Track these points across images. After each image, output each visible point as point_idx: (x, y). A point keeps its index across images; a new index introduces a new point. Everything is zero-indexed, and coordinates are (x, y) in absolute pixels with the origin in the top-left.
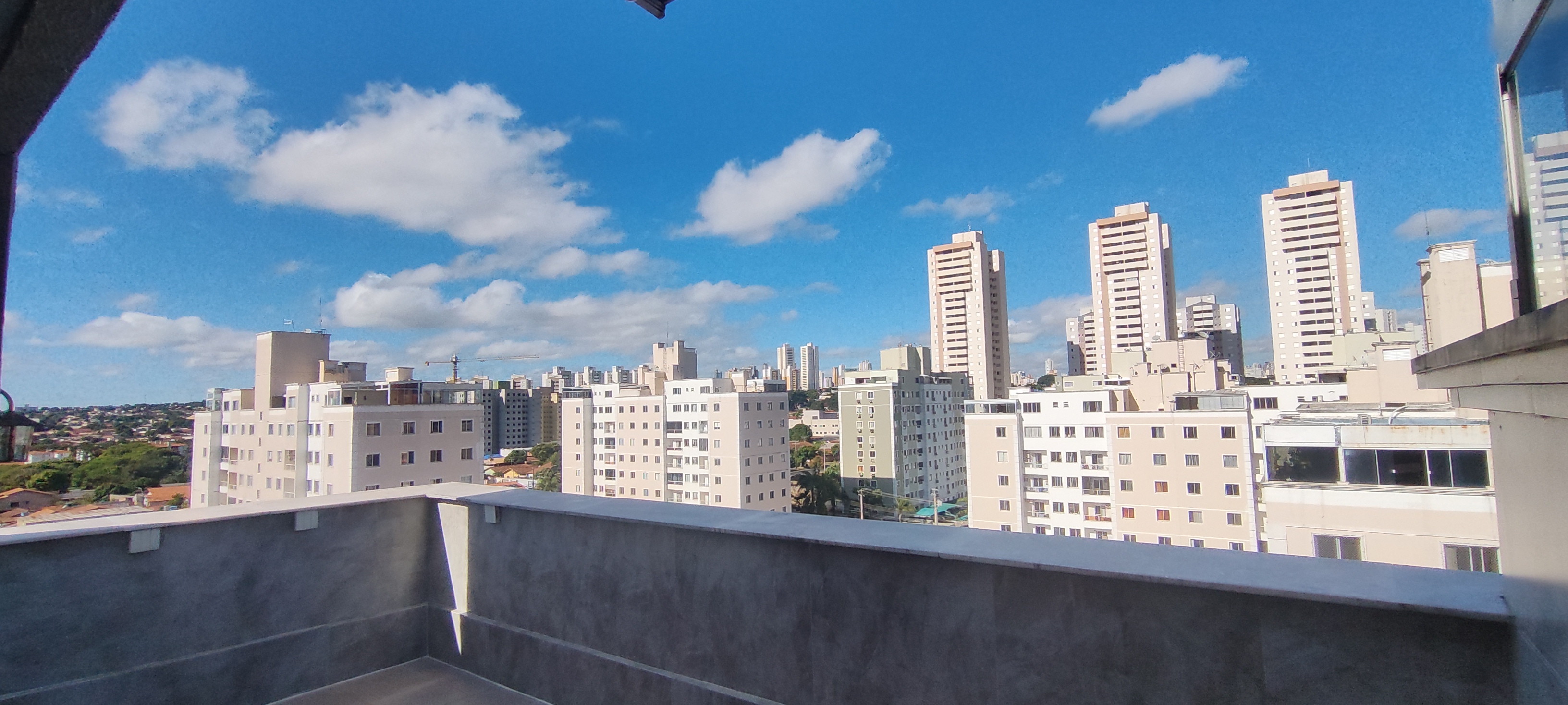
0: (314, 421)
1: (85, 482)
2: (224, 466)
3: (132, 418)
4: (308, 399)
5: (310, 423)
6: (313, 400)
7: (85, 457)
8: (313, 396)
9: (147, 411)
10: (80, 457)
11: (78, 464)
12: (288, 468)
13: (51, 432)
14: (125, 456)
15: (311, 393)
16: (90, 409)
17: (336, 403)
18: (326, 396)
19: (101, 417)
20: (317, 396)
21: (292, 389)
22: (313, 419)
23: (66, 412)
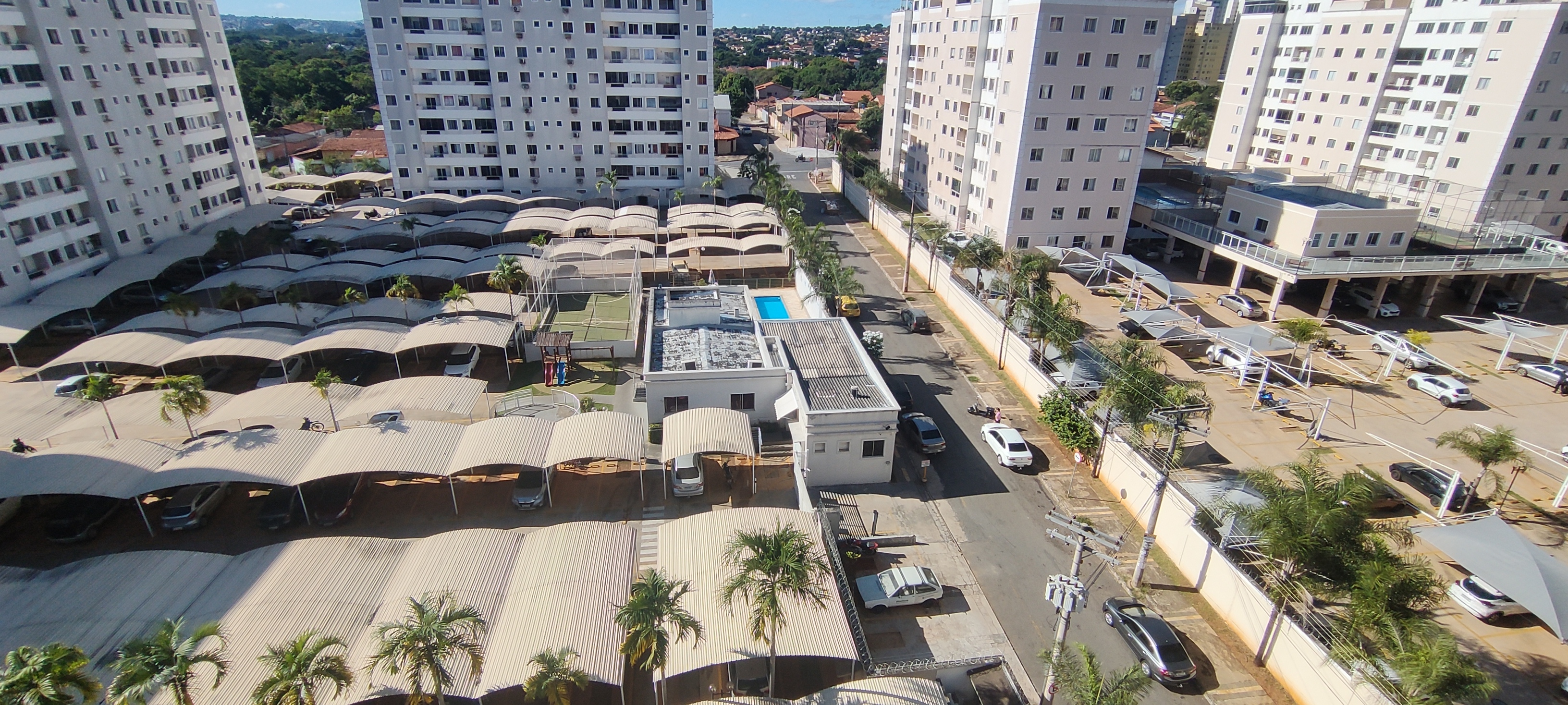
1: (801, 85)
2: (913, 64)
3: (823, 38)
7: (799, 66)
9: (829, 33)
10: (796, 66)
11: (796, 71)
12: (968, 65)
13: (778, 46)
14: (823, 67)
16: (798, 29)
19: (805, 36)
23: (784, 31)
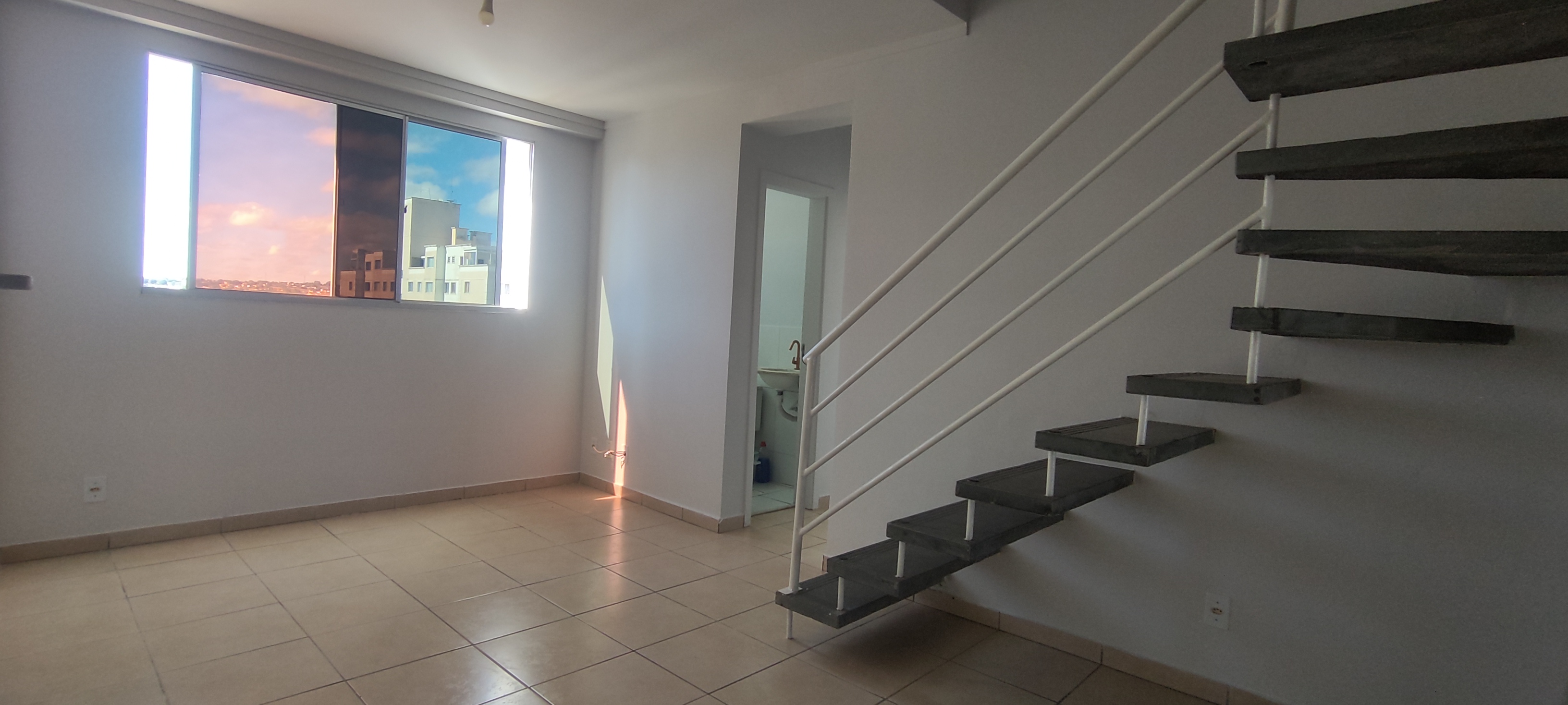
0: (450, 280)
4: (444, 260)
5: (446, 282)
6: (449, 261)
8: (449, 258)
15: (447, 254)
17: (471, 264)
18: (462, 258)
20: (453, 257)
21: (431, 250)
22: (449, 277)
